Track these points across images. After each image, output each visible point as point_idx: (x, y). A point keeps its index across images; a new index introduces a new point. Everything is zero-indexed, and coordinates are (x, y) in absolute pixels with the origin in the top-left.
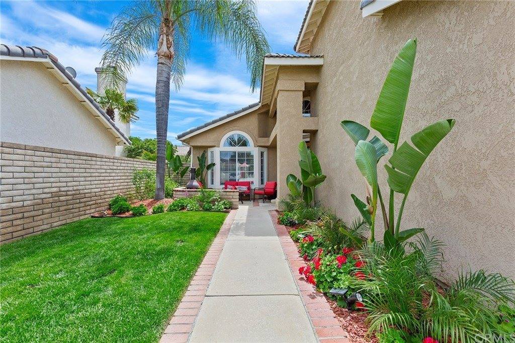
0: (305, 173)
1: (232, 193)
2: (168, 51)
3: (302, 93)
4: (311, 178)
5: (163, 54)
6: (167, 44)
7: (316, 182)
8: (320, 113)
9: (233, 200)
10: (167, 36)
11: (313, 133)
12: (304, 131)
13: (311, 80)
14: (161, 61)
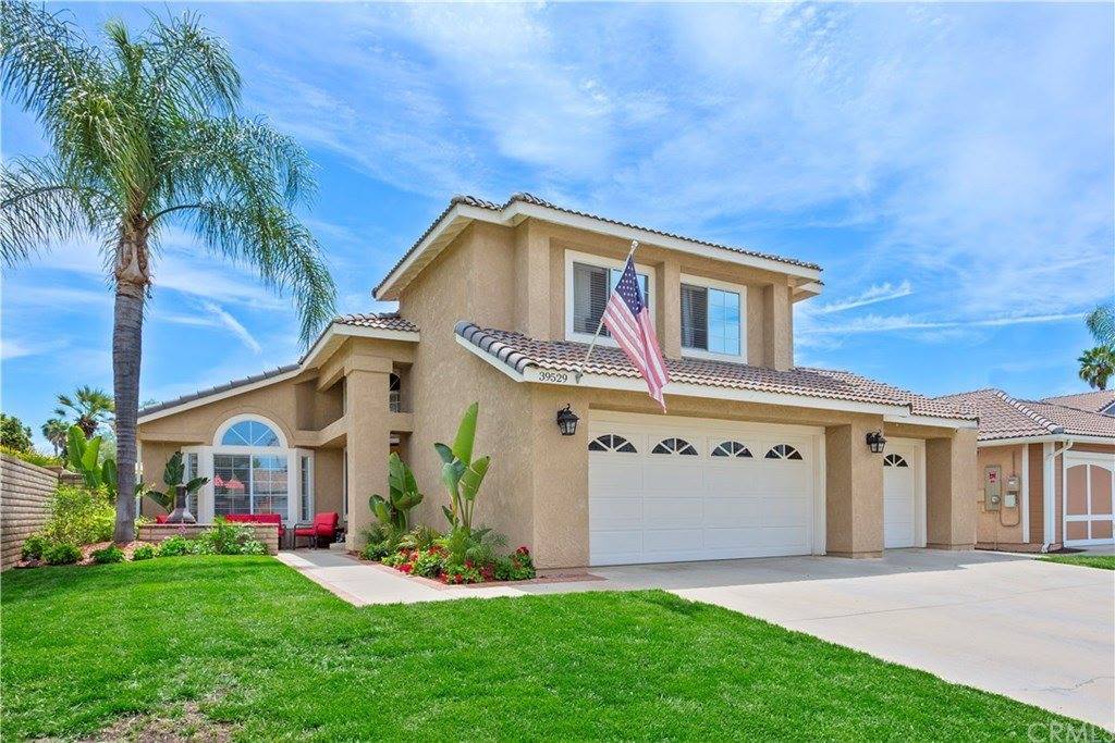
0: (395, 492)
1: (266, 530)
2: (141, 276)
3: (388, 376)
4: (404, 498)
5: (131, 279)
6: (140, 262)
7: (411, 504)
8: (416, 408)
9: (268, 541)
10: (138, 246)
11: (406, 436)
12: (392, 432)
13: (403, 358)
14: (123, 290)
